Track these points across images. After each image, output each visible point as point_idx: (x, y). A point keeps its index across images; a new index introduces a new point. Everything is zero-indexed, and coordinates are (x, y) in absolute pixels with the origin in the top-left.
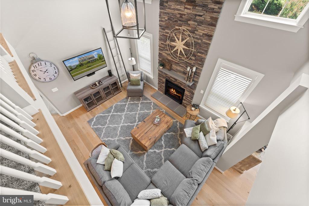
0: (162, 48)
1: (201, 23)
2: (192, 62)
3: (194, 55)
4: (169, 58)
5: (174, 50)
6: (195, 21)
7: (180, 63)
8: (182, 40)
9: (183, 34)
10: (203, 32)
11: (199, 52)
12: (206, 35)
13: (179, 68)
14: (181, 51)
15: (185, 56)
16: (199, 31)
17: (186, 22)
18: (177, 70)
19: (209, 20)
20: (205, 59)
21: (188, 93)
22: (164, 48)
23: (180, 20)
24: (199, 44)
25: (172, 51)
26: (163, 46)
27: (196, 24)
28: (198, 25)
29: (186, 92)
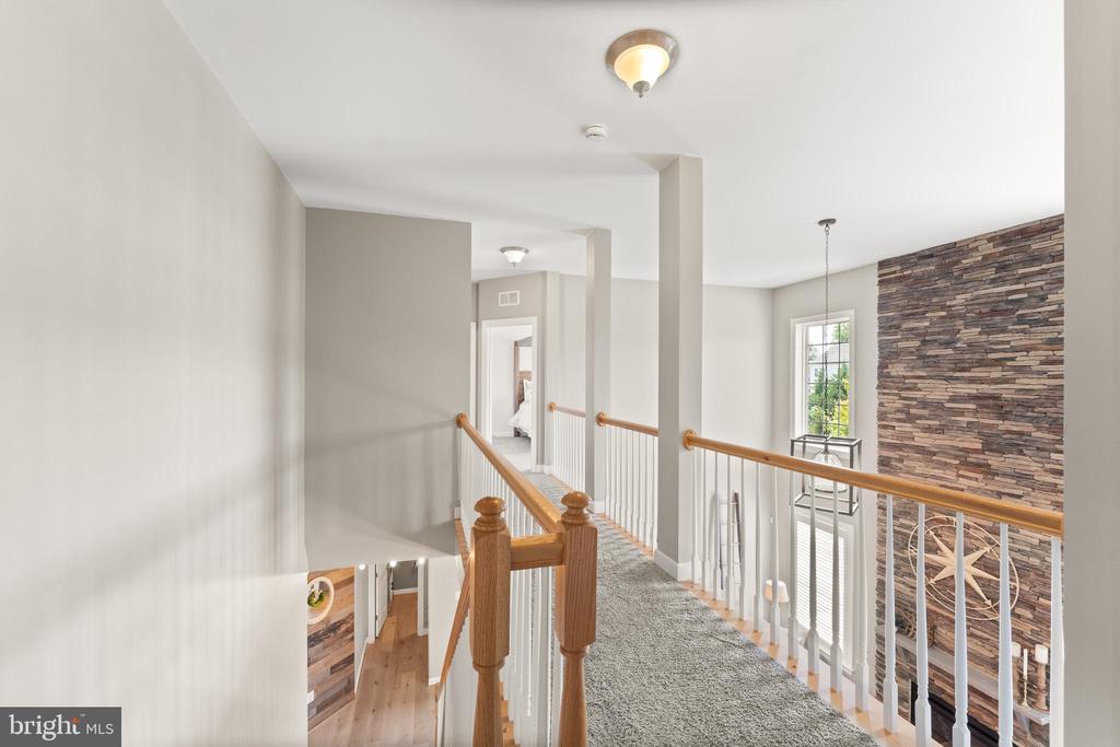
3: (1027, 604)
5: (938, 577)
15: (989, 602)
24: (1033, 567)
25: (932, 581)
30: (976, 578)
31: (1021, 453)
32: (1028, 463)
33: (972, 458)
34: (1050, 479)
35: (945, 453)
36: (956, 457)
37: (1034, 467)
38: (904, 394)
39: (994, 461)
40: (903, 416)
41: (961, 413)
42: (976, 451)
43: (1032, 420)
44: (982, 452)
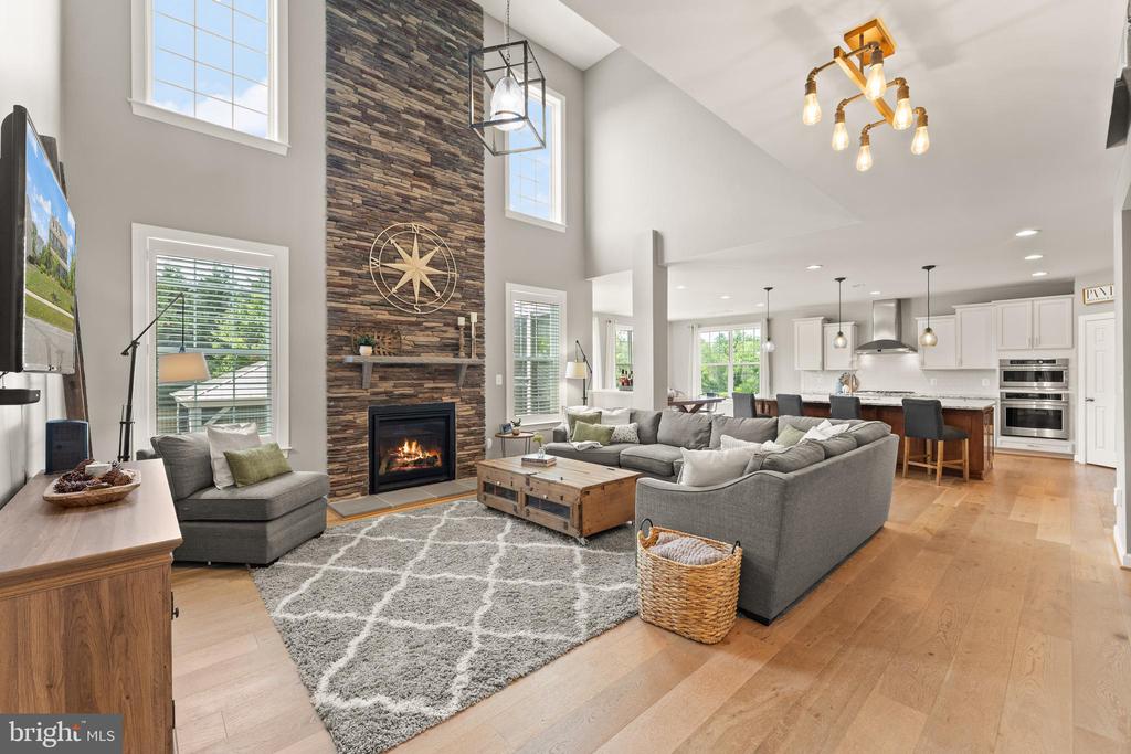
0: (346, 290)
1: (455, 218)
2: (457, 307)
3: (460, 288)
4: (378, 316)
5: (397, 286)
6: (440, 212)
7: (422, 320)
8: (422, 255)
9: (420, 240)
10: (465, 234)
11: (467, 278)
12: (474, 239)
13: (422, 338)
14: (422, 284)
15: (438, 294)
16: (456, 232)
17: (421, 214)
18: (416, 346)
19: (470, 212)
20: (482, 289)
21: (468, 407)
22: (354, 286)
23: (405, 209)
24: (462, 258)
25: (394, 290)
26: (349, 281)
27: (447, 218)
28: (451, 221)
29: (463, 411)
30: (429, 276)
31: (455, 170)
32: (457, 178)
33: (424, 170)
34: (469, 191)
35: (401, 162)
36: (412, 167)
37: (462, 182)
38: (361, 89)
39: (439, 174)
40: (359, 114)
41: (416, 127)
42: (426, 164)
43: (461, 146)
44: (432, 164)
